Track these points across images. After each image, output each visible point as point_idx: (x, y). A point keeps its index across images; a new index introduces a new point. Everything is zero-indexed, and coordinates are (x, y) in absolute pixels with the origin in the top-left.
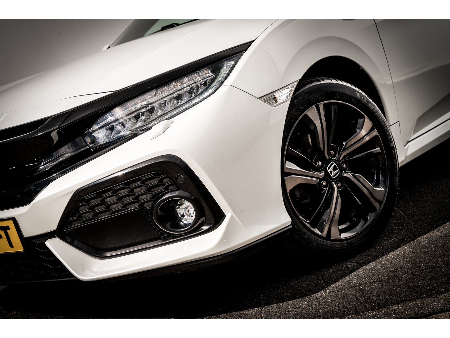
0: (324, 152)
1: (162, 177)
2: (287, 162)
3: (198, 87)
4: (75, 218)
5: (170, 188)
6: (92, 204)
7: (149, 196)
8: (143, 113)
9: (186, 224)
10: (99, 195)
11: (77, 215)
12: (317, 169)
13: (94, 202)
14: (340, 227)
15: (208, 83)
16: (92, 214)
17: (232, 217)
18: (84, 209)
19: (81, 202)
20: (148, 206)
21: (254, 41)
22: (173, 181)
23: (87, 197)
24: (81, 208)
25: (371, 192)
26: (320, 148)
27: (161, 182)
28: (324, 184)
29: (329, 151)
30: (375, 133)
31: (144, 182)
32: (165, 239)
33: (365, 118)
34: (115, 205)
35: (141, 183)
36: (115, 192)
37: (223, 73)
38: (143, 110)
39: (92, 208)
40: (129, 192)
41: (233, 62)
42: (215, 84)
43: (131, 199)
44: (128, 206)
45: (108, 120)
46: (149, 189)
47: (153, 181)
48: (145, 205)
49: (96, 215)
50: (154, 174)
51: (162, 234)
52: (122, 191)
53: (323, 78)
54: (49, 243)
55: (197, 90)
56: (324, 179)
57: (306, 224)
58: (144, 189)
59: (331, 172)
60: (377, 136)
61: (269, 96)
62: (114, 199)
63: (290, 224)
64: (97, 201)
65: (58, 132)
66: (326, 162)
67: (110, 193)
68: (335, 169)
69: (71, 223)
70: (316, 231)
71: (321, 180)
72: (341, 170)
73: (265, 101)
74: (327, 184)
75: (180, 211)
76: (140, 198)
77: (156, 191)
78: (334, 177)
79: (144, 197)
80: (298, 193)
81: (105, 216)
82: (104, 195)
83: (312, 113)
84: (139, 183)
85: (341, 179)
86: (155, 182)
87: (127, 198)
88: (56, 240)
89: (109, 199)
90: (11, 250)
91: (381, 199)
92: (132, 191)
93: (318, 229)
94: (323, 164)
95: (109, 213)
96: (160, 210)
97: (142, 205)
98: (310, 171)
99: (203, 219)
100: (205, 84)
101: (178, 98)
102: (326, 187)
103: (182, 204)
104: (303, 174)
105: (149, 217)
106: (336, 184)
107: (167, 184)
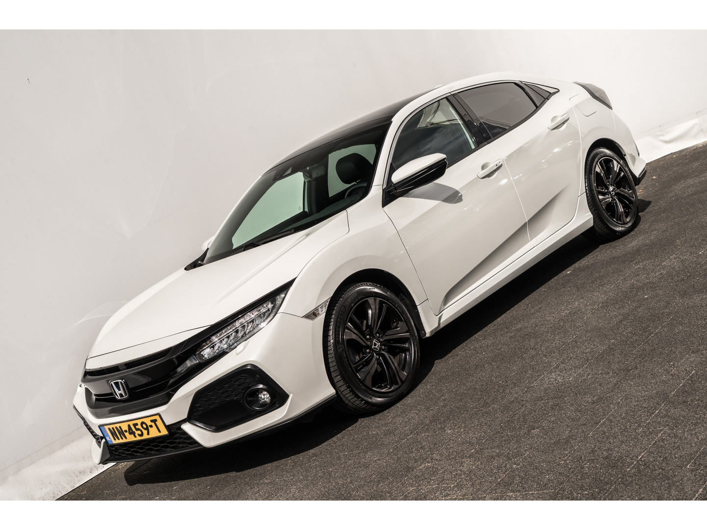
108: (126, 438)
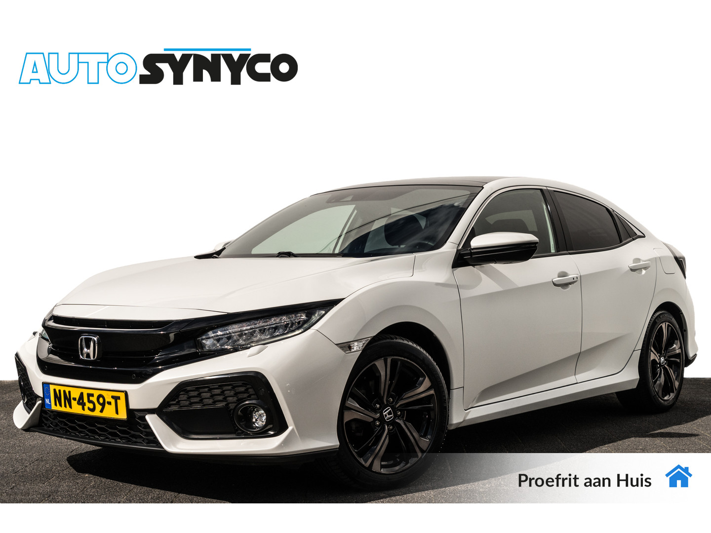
0: (383, 397)
1: (248, 386)
2: (350, 398)
3: (293, 324)
4: (174, 402)
5: (252, 396)
6: (190, 395)
7: (235, 399)
8: (245, 334)
9: (257, 427)
10: (197, 389)
11: (177, 400)
12: (375, 411)
13: (192, 394)
14: (383, 463)
15: (301, 323)
16: (188, 403)
17: (293, 429)
18: (183, 397)
19: (182, 391)
20: (232, 406)
21: (344, 299)
22: (255, 392)
23: (189, 388)
24: (181, 396)
25: (417, 440)
26: (380, 393)
27: (246, 391)
28: (378, 423)
29: (388, 397)
30: (432, 392)
31: (234, 388)
32: (239, 434)
33: (425, 377)
34: (208, 400)
35: (232, 388)
36: (210, 390)
37: (314, 318)
38: (247, 332)
39: (189, 398)
40: (221, 392)
41: (324, 312)
42: (306, 326)
43: (221, 398)
44: (217, 403)
45: (218, 334)
46: (236, 394)
47: (241, 388)
48: (230, 405)
49: (191, 404)
50: (243, 383)
51: (237, 430)
52: (215, 390)
53: (397, 337)
54: (149, 418)
55: (291, 327)
56: (378, 419)
57: (354, 453)
58: (232, 393)
59: (386, 416)
60: (433, 394)
61: (346, 344)
62: (208, 395)
63: (338, 447)
64: (195, 393)
65: (175, 335)
66: (383, 407)
67: (206, 390)
68: (390, 413)
69: (170, 406)
70: (362, 461)
71: (375, 420)
72: (396, 416)
73: (341, 347)
74: (380, 424)
75: (255, 416)
76: (228, 398)
77: (240, 396)
78: (387, 420)
79: (231, 398)
80: (354, 426)
81: (198, 407)
82: (201, 390)
83: (380, 364)
84: (230, 387)
85: (393, 423)
86: (242, 389)
87: (218, 396)
88: (155, 416)
89: (204, 394)
90: (115, 416)
91: (424, 449)
92: (223, 392)
93: (363, 459)
94: (380, 407)
95: (202, 405)
96: (240, 411)
97: (227, 405)
98: (368, 410)
99: (271, 426)
100: (299, 323)
101: (276, 328)
102: (379, 426)
103: (258, 411)
104: (361, 411)
105: (231, 415)
106: (388, 427)
107: (251, 393)
108: (71, 407)
